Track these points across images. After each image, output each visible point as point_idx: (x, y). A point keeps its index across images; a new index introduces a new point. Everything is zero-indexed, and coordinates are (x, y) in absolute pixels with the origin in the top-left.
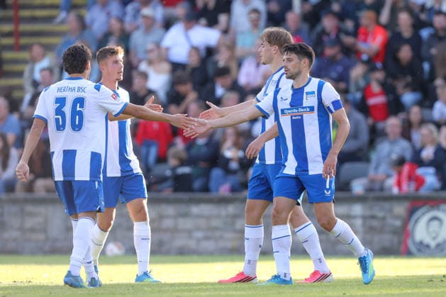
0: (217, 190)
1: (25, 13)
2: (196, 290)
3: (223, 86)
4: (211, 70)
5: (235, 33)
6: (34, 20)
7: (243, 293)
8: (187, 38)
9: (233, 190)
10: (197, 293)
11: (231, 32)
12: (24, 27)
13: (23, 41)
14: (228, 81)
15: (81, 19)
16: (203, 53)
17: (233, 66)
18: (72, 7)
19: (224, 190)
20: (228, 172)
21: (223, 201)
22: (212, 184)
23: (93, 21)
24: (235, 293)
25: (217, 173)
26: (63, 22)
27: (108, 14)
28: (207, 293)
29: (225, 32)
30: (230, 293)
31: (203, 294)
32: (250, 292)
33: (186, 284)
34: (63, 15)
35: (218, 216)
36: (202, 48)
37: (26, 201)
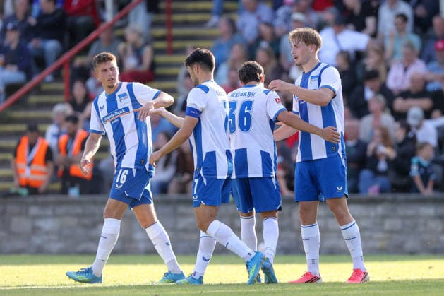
0: (367, 191)
1: (178, 18)
2: (344, 290)
3: (372, 89)
4: (360, 73)
5: (384, 38)
6: (186, 24)
7: (390, 292)
8: (337, 41)
9: (382, 191)
10: (345, 292)
11: (380, 36)
12: (177, 31)
13: (176, 45)
14: (377, 83)
15: (232, 23)
16: (353, 56)
17: (382, 69)
18: (223, 12)
19: (373, 191)
20: (377, 173)
21: (372, 202)
22: (361, 186)
23: (244, 25)
24: (382, 292)
25: (366, 174)
26: (215, 26)
27: (259, 18)
28: (355, 292)
29: (374, 35)
30: (377, 292)
31: (350, 293)
32: (397, 292)
33: (335, 283)
34: (214, 19)
35: (367, 217)
36: (352, 51)
37: (179, 202)
